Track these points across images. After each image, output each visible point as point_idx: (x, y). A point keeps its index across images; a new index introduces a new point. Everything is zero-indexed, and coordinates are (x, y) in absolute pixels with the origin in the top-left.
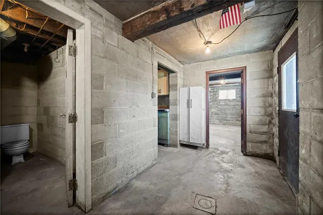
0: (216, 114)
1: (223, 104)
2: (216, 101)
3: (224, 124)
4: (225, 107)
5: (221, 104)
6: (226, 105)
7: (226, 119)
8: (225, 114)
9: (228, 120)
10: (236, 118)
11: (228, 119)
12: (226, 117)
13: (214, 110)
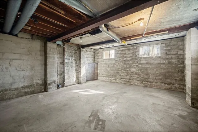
0: (136, 74)
1: (145, 62)
2: (136, 59)
3: (146, 86)
4: (147, 66)
5: (142, 62)
6: (147, 63)
7: (149, 80)
8: (148, 74)
9: (150, 82)
10: (161, 79)
11: (151, 80)
12: (149, 78)
13: (134, 70)
